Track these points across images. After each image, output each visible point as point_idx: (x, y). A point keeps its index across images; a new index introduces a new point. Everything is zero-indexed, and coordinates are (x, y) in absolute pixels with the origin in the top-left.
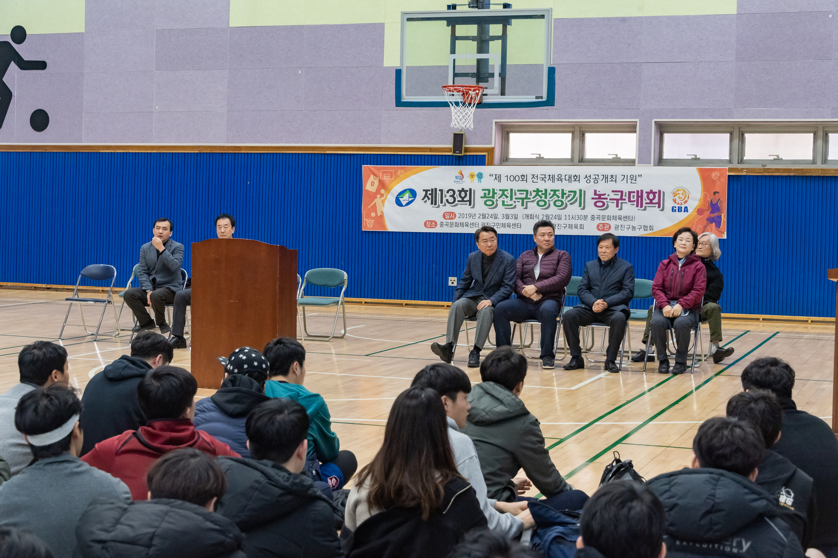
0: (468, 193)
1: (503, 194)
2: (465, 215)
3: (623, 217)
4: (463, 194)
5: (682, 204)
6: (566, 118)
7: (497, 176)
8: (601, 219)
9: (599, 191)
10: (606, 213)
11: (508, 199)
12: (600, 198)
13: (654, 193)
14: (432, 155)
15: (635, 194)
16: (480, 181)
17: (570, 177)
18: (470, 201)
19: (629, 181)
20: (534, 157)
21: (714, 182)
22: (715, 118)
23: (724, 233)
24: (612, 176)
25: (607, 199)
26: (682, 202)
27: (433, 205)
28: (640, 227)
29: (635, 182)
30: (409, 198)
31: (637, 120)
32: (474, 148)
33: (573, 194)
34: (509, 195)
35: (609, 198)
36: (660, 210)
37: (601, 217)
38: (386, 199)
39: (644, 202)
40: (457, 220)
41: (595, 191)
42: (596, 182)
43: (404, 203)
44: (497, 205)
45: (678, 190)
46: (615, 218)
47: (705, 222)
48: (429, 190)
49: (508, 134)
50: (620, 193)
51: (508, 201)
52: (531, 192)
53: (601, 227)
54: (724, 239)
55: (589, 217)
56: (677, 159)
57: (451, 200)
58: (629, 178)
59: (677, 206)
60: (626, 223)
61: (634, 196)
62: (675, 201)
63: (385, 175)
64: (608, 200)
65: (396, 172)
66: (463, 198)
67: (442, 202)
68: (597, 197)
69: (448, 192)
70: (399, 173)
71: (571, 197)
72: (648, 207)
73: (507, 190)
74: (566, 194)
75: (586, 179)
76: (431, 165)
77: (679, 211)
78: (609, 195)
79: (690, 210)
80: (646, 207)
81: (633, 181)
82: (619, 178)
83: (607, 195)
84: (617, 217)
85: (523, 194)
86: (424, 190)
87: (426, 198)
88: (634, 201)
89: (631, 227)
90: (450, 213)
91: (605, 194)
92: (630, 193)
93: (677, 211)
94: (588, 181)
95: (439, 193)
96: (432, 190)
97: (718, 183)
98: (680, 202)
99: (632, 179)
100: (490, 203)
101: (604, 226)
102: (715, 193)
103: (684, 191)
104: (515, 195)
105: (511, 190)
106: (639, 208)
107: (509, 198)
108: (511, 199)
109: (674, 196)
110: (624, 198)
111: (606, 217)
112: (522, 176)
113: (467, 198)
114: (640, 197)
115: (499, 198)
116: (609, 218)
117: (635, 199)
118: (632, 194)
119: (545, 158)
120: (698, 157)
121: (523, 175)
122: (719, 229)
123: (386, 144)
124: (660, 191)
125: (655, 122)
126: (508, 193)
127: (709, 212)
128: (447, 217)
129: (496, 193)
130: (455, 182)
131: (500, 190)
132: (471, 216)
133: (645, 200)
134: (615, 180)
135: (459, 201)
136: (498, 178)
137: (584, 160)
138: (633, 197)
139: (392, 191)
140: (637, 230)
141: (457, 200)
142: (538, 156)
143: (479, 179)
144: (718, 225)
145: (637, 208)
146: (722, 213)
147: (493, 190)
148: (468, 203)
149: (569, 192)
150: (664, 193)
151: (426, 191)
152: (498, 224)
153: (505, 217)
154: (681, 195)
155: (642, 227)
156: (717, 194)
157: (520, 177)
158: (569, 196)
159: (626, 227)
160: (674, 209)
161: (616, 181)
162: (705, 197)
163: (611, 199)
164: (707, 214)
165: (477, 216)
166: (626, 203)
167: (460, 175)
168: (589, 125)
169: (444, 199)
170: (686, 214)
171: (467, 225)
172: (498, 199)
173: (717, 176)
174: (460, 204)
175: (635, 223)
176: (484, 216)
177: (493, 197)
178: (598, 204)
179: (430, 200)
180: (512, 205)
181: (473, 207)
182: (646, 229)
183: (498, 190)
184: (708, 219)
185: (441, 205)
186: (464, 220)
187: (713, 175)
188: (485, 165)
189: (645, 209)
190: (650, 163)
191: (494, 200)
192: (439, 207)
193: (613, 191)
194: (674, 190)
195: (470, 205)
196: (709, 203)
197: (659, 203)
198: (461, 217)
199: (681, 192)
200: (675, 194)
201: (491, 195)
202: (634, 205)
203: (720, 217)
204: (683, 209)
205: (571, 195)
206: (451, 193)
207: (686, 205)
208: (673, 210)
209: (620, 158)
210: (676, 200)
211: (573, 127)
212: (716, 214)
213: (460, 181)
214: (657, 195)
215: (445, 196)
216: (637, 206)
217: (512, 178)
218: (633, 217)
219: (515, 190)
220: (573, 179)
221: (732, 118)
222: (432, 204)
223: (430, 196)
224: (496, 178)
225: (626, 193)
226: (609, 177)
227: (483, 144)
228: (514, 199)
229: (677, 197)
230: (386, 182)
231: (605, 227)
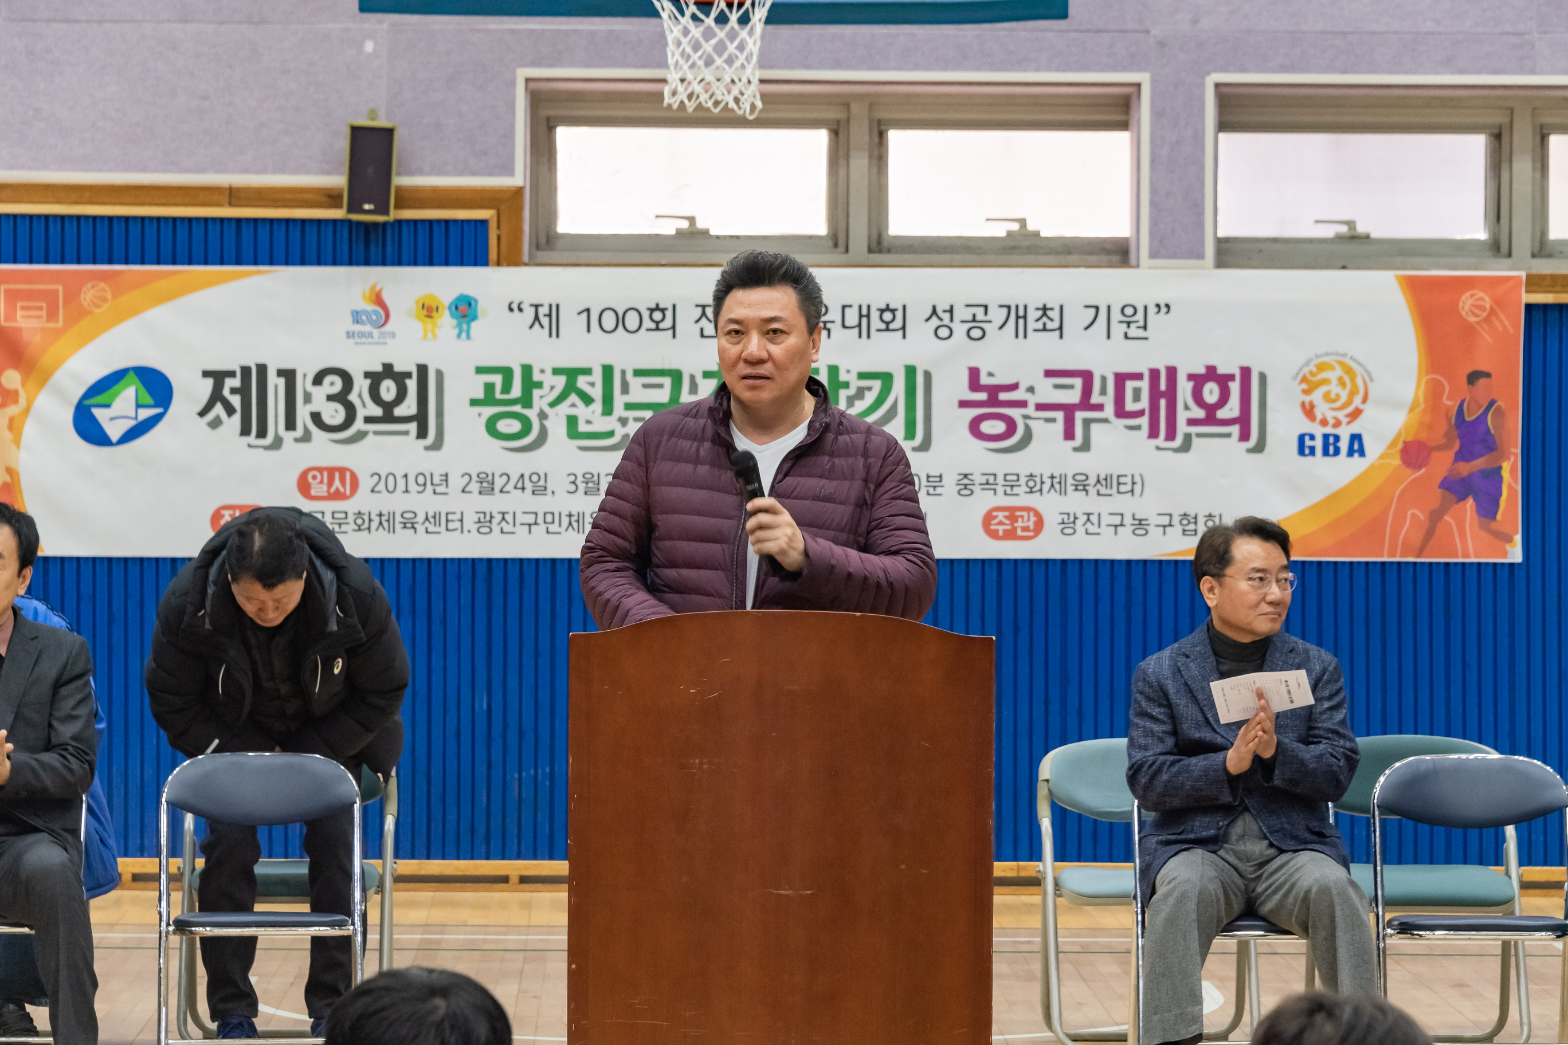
0: (412, 385)
1: (570, 388)
2: (401, 483)
3: (1092, 480)
4: (388, 390)
5: (1338, 424)
6: (837, 65)
7: (543, 311)
8: (1000, 490)
9: (990, 374)
10: (1020, 463)
11: (592, 407)
12: (993, 401)
13: (1223, 381)
14: (239, 221)
15: (1144, 385)
16: (464, 332)
17: (864, 315)
18: (421, 418)
19: (1118, 330)
20: (669, 228)
21: (1469, 331)
22: (1462, 72)
23: (1510, 540)
24: (1045, 309)
25: (1023, 404)
26: (1341, 415)
27: (252, 439)
28: (1165, 520)
29: (1141, 333)
30: (138, 406)
31: (1143, 78)
32: (435, 190)
33: (877, 385)
34: (596, 393)
35: (1032, 400)
36: (1250, 451)
37: (1000, 480)
38: (27, 411)
39: (1182, 416)
40: (362, 501)
41: (974, 374)
42: (976, 333)
43: (114, 432)
44: (543, 436)
45: (1322, 367)
46: (1058, 483)
47: (1436, 496)
48: (232, 374)
49: (551, 129)
50: (1078, 382)
51: (591, 417)
52: (692, 378)
53: (1001, 523)
54: (1512, 565)
55: (950, 482)
56: (1275, 240)
57: (334, 414)
58: (1116, 316)
59: (1319, 431)
60: (1105, 506)
61: (1137, 395)
62: (1309, 411)
63: (23, 308)
64: (1030, 410)
65: (72, 296)
66: (388, 407)
67: (291, 425)
68: (982, 396)
69: (318, 380)
70: (88, 295)
71: (870, 398)
72: (1199, 435)
73: (587, 371)
74: (846, 385)
75: (935, 322)
76: (238, 262)
77: (1326, 453)
78: (1031, 390)
79: (1374, 448)
80: (1188, 437)
81: (1133, 332)
82: (1076, 318)
83: (1023, 387)
84: (1070, 481)
85: (660, 386)
86: (206, 374)
87: (219, 409)
88: (1140, 414)
89: (1128, 520)
90: (331, 471)
91: (1014, 387)
92: (1121, 379)
93: (1319, 450)
94: (944, 332)
95: (276, 384)
96: (246, 371)
97: (1486, 336)
98: (1330, 415)
99: (1129, 323)
100: (514, 426)
101: (1013, 518)
102: (1474, 377)
103: (1349, 371)
104: (625, 389)
105: (608, 371)
106: (1160, 441)
107: (597, 406)
108: (608, 408)
109: (1306, 392)
110: (1095, 399)
111: (1023, 480)
112: (652, 311)
113: (408, 407)
114: (1162, 395)
115: (552, 405)
116: (1034, 484)
117: (1144, 403)
118: (1130, 385)
119: (713, 232)
120: (1361, 229)
121: (658, 308)
122: (1493, 526)
123: (22, 167)
124: (1246, 372)
125: (1217, 85)
126: (592, 384)
127: (1450, 455)
128: (318, 489)
129: (539, 385)
130: (350, 335)
131: (556, 371)
132: (425, 482)
133: (1187, 408)
134: (1056, 324)
135: (368, 420)
136: (545, 321)
137: (885, 243)
138: (1137, 397)
139: (60, 377)
140: (1155, 532)
141: (361, 413)
142: (685, 225)
143: (459, 325)
144: (1488, 508)
145: (1154, 442)
146: (1504, 456)
147: (527, 370)
148: (413, 427)
149: (862, 376)
150: (1263, 378)
151: (218, 377)
152: (549, 518)
153: (582, 487)
154: (1334, 388)
155: (1176, 520)
156: (1482, 382)
157: (646, 315)
158: (860, 393)
159: (1106, 519)
160: (1308, 442)
161: (1061, 328)
162: (1434, 392)
163: (1040, 407)
164: (1442, 463)
165: (456, 482)
166: (1105, 421)
167: (371, 307)
168: (909, 96)
169: (303, 414)
170: (1357, 465)
171: (410, 525)
172: (547, 410)
173: (1482, 308)
174: (376, 433)
175: (1146, 506)
176: (487, 485)
177: (526, 400)
178: (987, 427)
179: (237, 418)
180: (611, 434)
181: (437, 445)
182: (1192, 527)
183: (549, 371)
184: (1447, 485)
185: (288, 436)
186: (397, 503)
187: (1466, 302)
188: (485, 263)
189: (1186, 447)
190: (1201, 256)
191: (532, 414)
192: (277, 444)
193: (1049, 373)
194: (1307, 364)
195: (422, 433)
196: (1449, 420)
197: (1243, 420)
198: (381, 487)
199: (1333, 375)
200: (1309, 384)
201: (516, 392)
202: (1138, 428)
203: (1494, 475)
204: (1344, 445)
205: (870, 389)
206: (333, 384)
207: (1355, 428)
208: (1303, 448)
209: (1036, 234)
210: (1312, 406)
211: (844, 102)
212: (1479, 464)
213: (376, 332)
214: (1235, 387)
215: (308, 398)
216: (1153, 433)
217: (609, 320)
218: (1138, 479)
219: (623, 372)
220: (876, 323)
221: (1532, 72)
222: (245, 431)
223: (236, 401)
224: (537, 318)
225: (1104, 379)
226: (1033, 315)
227: (474, 173)
228: (619, 410)
229: (1317, 397)
230: (26, 337)
231: (1019, 524)
